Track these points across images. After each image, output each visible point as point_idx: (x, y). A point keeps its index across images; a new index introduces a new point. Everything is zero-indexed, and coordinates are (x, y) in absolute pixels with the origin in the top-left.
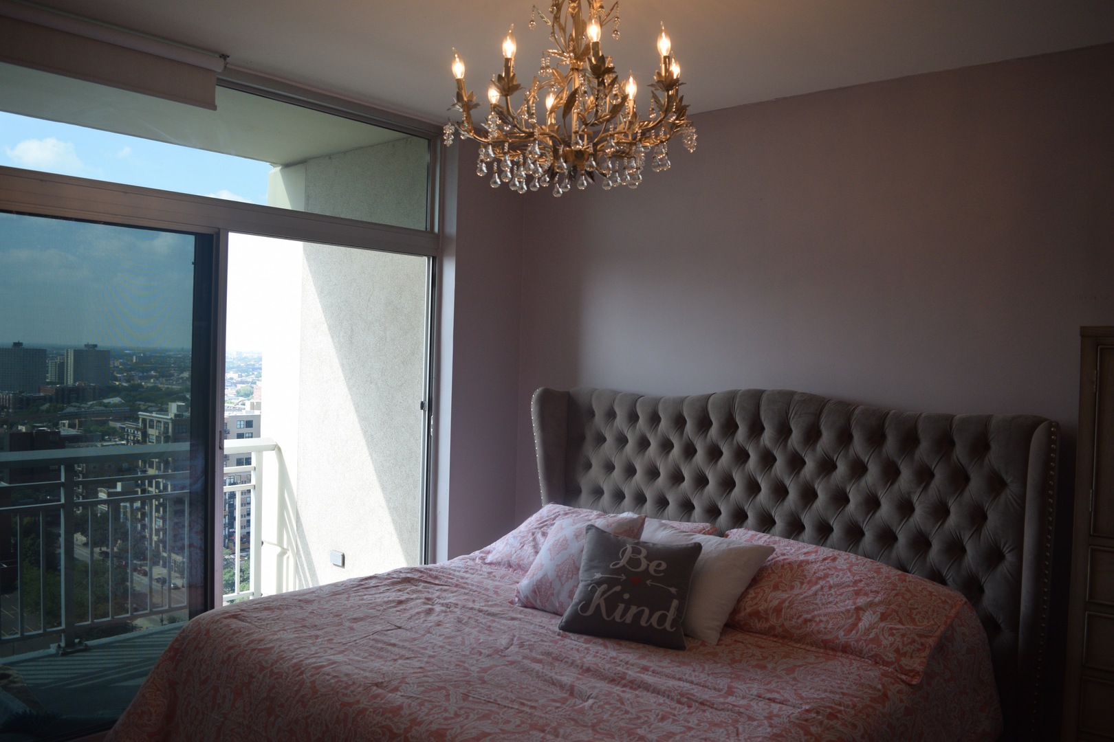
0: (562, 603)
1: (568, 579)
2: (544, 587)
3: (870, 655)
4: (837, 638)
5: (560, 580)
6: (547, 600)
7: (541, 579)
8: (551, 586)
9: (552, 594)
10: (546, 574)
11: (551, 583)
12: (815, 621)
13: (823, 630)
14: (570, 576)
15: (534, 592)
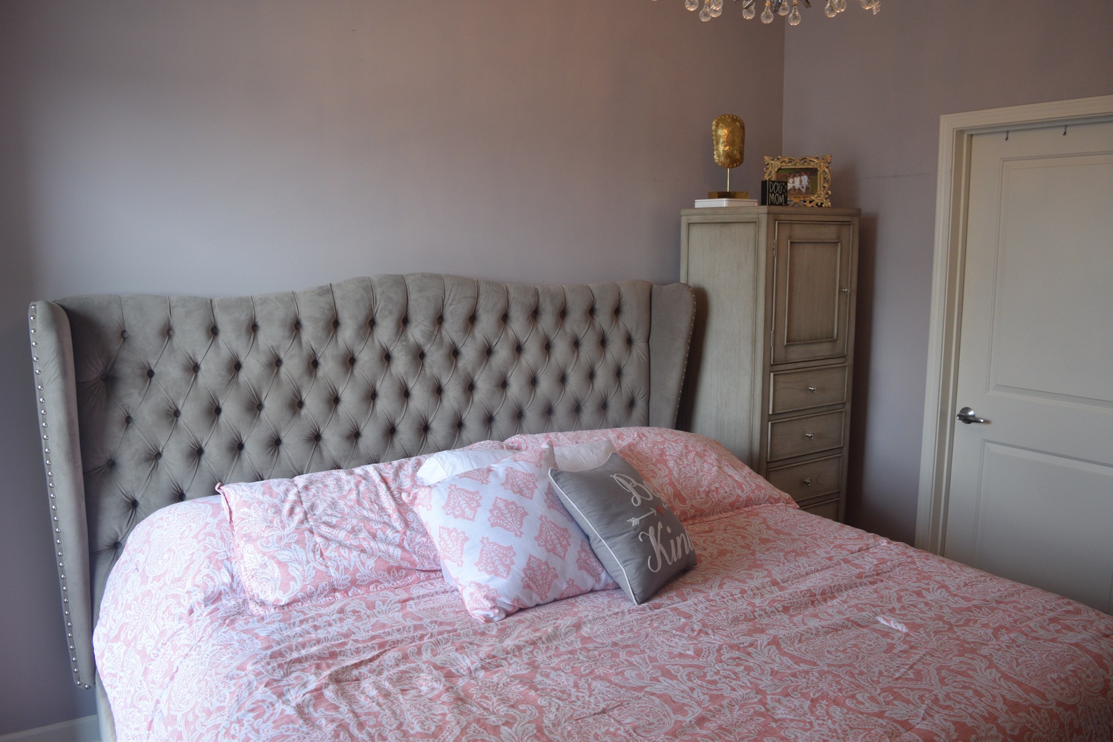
0: (573, 581)
1: (565, 548)
2: (538, 573)
3: (766, 499)
4: (739, 496)
5: (555, 554)
6: (549, 588)
7: (528, 564)
8: (548, 567)
9: (556, 576)
10: (530, 556)
11: (546, 563)
12: (713, 491)
13: (726, 495)
14: (565, 542)
15: (527, 586)
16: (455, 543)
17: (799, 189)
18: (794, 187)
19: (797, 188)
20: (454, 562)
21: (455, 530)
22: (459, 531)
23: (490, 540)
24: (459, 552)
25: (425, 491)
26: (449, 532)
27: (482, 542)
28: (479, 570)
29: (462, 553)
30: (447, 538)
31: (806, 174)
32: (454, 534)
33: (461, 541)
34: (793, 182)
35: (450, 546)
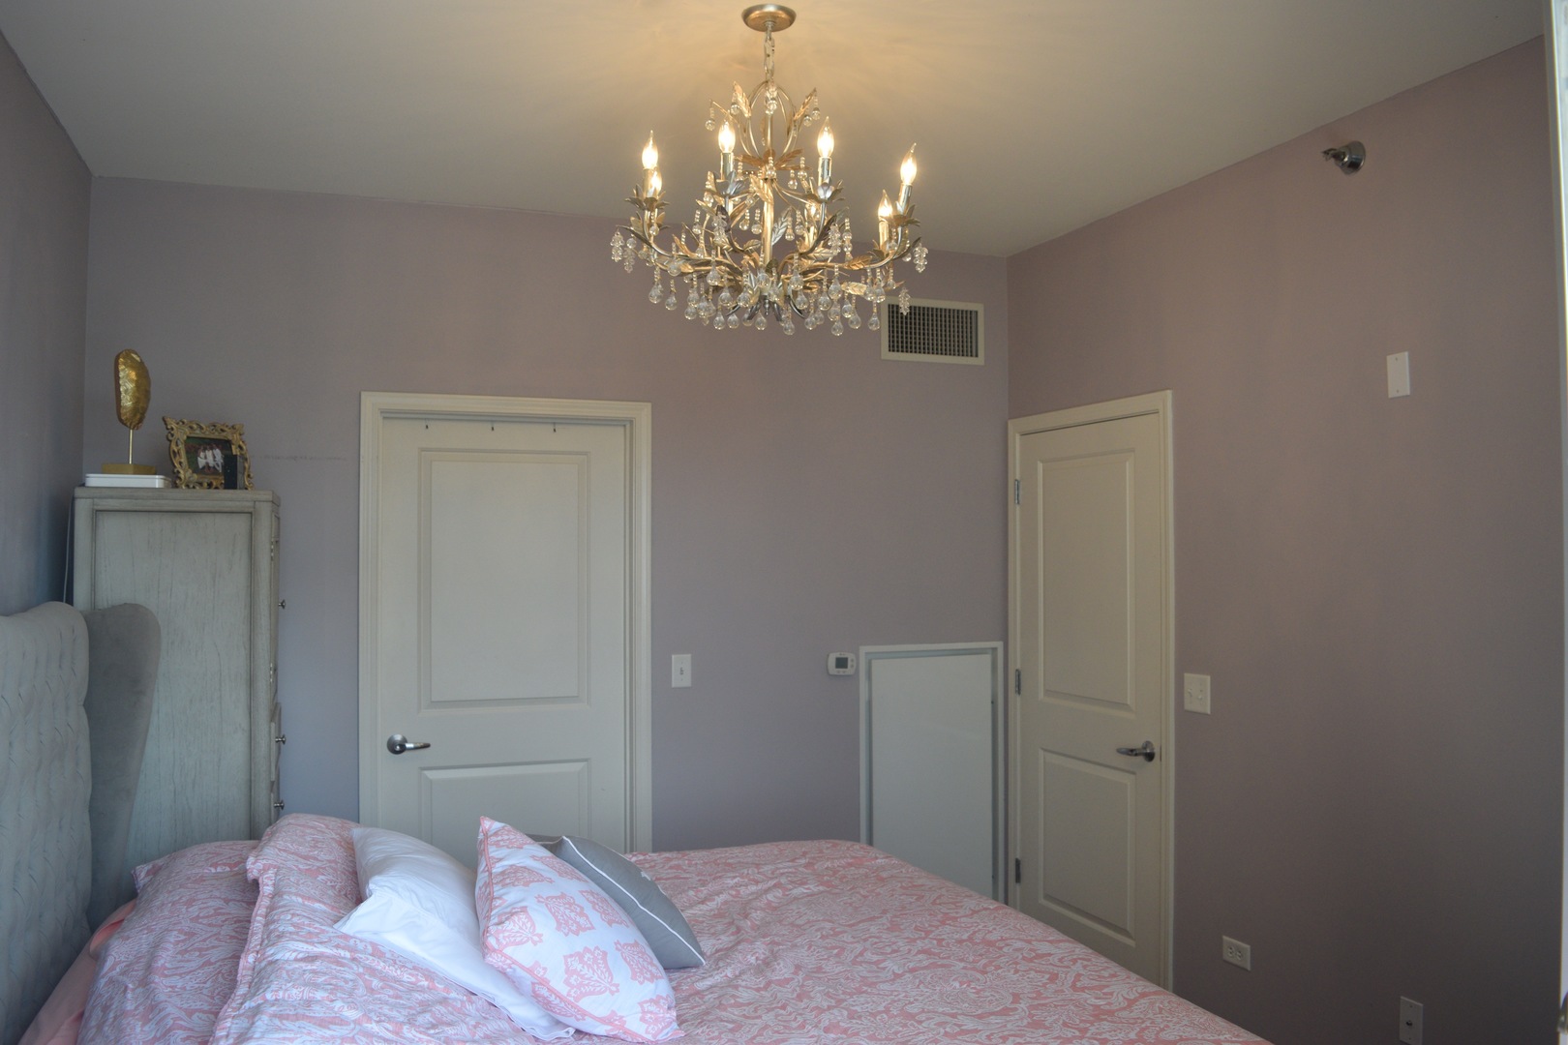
16: (595, 967)
17: (214, 467)
18: (207, 463)
19: (211, 465)
20: (603, 992)
21: (587, 950)
22: (592, 949)
23: (622, 943)
24: (607, 975)
25: (519, 919)
26: (580, 956)
27: (617, 949)
28: (641, 983)
29: (610, 974)
30: (579, 967)
31: (218, 447)
32: (588, 955)
33: (602, 959)
34: (206, 458)
35: (590, 974)
